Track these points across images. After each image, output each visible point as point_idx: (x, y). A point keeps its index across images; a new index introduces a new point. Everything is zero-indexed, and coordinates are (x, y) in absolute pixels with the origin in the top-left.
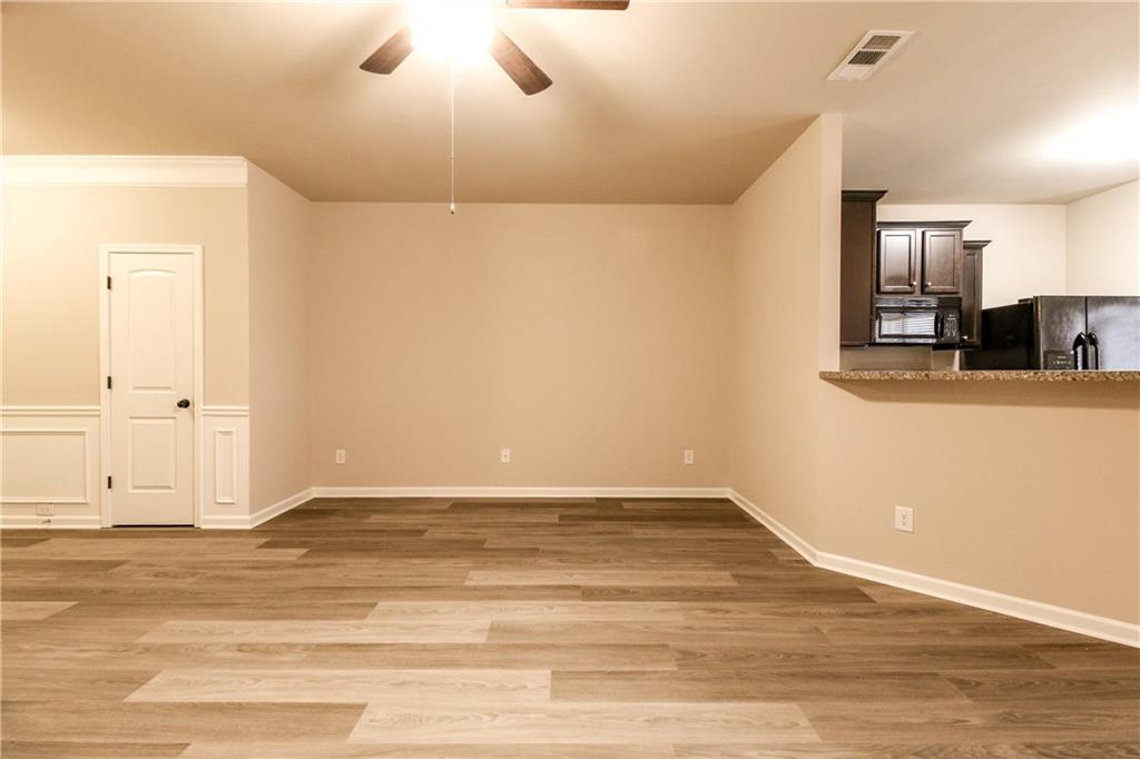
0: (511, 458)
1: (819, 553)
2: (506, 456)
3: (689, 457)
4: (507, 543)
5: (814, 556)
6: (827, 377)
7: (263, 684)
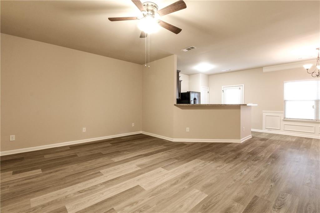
0: (86, 130)
1: (174, 139)
2: (84, 130)
3: (133, 125)
4: (107, 152)
5: (173, 140)
6: (175, 105)
7: (105, 194)
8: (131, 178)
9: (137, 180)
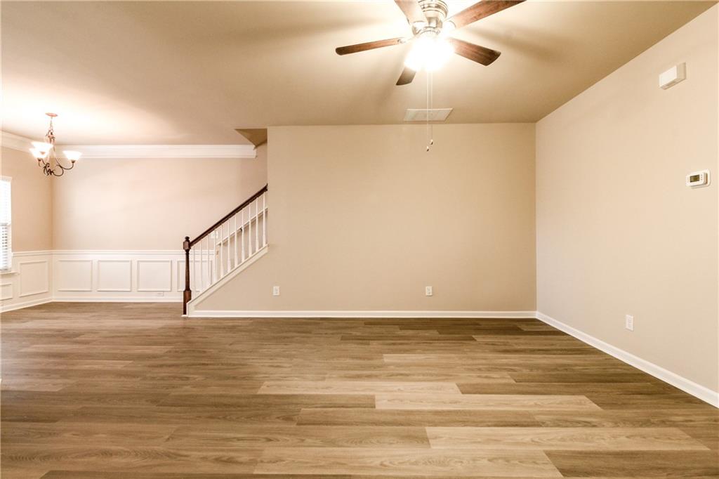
8: (469, 413)
9: (460, 402)
